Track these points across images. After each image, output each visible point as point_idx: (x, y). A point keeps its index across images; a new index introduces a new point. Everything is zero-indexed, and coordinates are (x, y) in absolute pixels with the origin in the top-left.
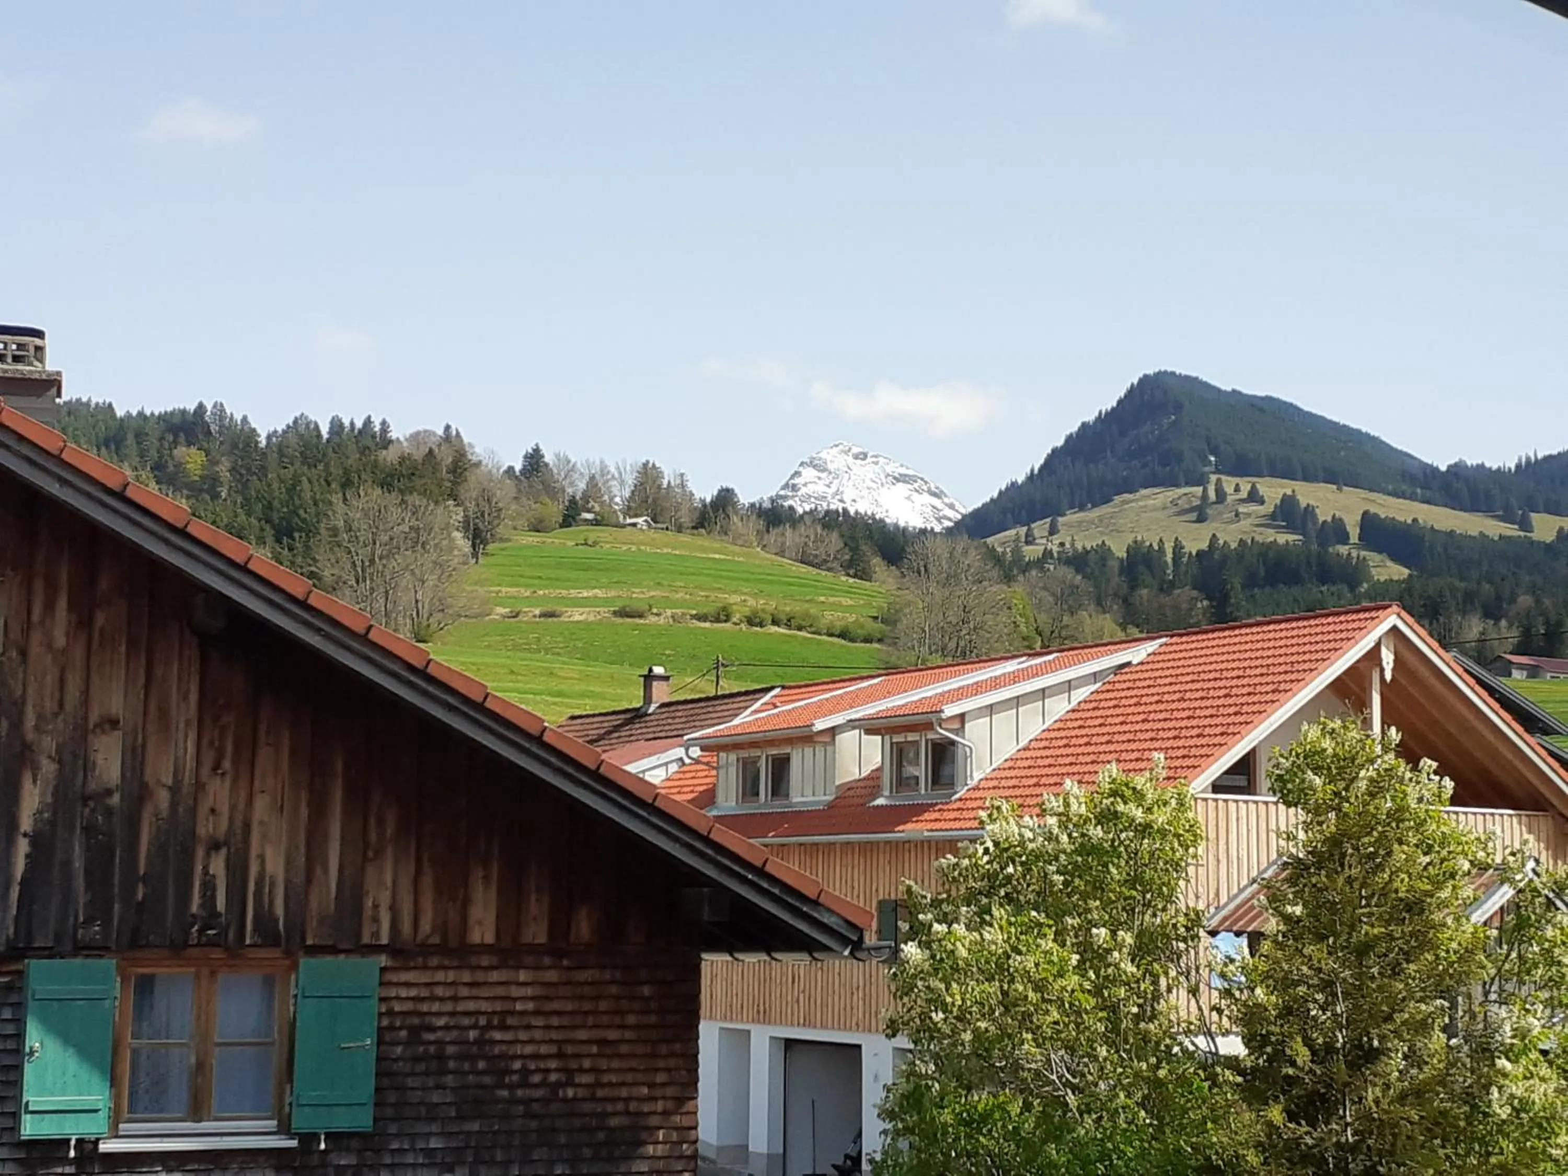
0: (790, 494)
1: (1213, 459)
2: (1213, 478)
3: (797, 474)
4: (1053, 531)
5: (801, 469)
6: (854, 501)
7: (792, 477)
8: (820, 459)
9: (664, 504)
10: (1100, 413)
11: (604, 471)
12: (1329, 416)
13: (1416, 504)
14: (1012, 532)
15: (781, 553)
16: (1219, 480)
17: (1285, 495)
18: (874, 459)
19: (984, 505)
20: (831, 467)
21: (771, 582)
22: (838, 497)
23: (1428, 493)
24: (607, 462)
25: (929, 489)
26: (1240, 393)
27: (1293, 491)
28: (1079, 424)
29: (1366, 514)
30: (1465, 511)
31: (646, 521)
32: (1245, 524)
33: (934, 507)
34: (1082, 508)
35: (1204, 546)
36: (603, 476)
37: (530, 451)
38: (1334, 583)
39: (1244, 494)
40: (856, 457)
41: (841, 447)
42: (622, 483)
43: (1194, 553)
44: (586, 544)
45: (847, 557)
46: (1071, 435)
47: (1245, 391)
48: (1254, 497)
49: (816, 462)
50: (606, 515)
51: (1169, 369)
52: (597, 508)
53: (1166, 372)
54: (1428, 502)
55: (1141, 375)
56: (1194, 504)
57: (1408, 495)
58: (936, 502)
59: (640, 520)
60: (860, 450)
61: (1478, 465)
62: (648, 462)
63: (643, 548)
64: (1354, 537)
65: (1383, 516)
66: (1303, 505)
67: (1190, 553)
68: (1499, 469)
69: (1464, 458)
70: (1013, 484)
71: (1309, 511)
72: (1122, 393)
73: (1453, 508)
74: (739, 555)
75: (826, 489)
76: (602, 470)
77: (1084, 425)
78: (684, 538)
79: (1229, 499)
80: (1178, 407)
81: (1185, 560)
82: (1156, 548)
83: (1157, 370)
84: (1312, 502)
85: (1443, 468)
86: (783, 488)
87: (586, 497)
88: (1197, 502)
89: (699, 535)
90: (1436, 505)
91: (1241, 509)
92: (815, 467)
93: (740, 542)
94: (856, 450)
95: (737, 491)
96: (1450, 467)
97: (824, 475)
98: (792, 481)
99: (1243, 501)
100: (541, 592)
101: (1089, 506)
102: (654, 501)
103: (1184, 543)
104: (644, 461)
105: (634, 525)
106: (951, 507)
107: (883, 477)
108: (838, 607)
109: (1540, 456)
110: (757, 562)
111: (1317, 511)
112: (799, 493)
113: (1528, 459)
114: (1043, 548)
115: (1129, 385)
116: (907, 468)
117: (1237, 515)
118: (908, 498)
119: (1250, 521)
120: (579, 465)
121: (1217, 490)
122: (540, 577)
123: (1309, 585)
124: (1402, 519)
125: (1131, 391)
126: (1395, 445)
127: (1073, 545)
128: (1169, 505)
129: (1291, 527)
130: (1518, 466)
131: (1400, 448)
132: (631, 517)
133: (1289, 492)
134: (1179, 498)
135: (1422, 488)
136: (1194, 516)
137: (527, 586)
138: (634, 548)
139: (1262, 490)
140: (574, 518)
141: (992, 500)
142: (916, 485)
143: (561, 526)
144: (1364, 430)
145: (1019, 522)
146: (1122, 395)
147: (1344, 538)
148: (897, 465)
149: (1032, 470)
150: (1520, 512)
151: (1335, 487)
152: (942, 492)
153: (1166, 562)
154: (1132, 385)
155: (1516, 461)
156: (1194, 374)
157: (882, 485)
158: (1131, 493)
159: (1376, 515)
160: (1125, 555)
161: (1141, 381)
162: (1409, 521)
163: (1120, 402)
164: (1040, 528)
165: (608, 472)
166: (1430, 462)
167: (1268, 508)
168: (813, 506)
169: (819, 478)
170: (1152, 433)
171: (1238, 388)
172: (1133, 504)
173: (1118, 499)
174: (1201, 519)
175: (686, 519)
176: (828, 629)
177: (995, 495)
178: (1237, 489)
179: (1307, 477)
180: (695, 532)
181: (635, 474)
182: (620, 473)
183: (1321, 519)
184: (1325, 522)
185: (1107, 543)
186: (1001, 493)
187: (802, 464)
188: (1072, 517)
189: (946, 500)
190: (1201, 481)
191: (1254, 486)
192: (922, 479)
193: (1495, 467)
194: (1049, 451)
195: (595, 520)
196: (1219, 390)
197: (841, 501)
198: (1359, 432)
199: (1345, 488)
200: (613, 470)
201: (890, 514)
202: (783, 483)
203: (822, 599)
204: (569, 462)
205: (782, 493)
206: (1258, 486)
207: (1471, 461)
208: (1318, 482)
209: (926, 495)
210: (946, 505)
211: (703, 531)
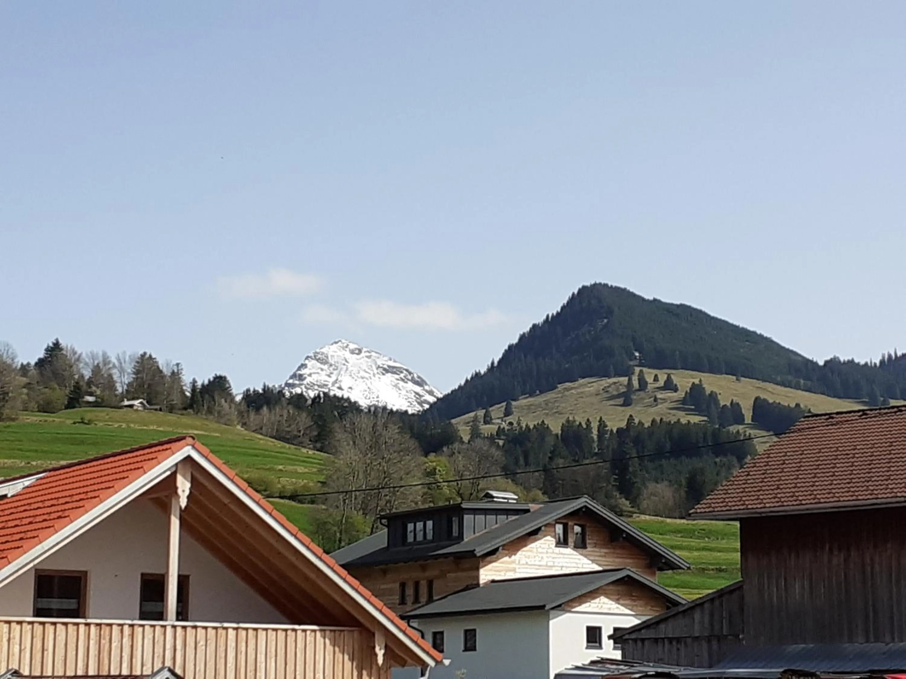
0: (297, 382)
1: (637, 354)
2: (637, 370)
3: (303, 366)
4: (508, 413)
5: (307, 362)
6: (350, 388)
7: (299, 369)
8: (323, 353)
9: (157, 389)
10: (548, 316)
11: (106, 361)
12: (731, 321)
13: (800, 392)
14: (472, 414)
15: (259, 430)
16: (641, 371)
17: (693, 383)
18: (368, 354)
19: (452, 392)
20: (331, 361)
21: (239, 454)
22: (337, 385)
23: (809, 383)
24: (109, 354)
25: (413, 378)
26: (659, 301)
27: (700, 381)
28: (531, 326)
29: (757, 399)
30: (839, 398)
31: (141, 403)
32: (662, 407)
33: (417, 393)
34: (531, 396)
35: (623, 425)
36: (105, 365)
37: (51, 345)
38: (725, 455)
39: (661, 383)
40: (352, 352)
41: (340, 344)
42: (122, 371)
43: (615, 431)
44: (83, 422)
45: (315, 433)
46: (524, 334)
47: (664, 300)
48: (669, 386)
49: (319, 356)
50: (105, 398)
51: (603, 282)
52: (98, 392)
53: (600, 284)
54: (809, 390)
55: (580, 286)
56: (622, 391)
57: (793, 385)
58: (418, 389)
59: (136, 402)
60: (356, 346)
61: (849, 361)
62: (145, 353)
63: (132, 425)
64: (748, 419)
65: (771, 401)
66: (708, 392)
67: (612, 431)
68: (866, 364)
69: (837, 355)
70: (477, 375)
71: (713, 396)
72: (565, 301)
73: (828, 396)
74: (215, 431)
75: (327, 378)
76: (104, 361)
77: (534, 326)
78: (172, 417)
79: (650, 387)
80: (610, 312)
81: (607, 436)
82: (585, 426)
83: (593, 282)
84: (715, 390)
85: (821, 363)
86: (291, 378)
87: (90, 383)
88: (623, 390)
89: (189, 414)
90: (815, 393)
91: (660, 395)
92: (318, 360)
93: (223, 420)
94: (352, 346)
95: (229, 378)
96: (826, 362)
97: (325, 367)
98: (299, 372)
99: (659, 388)
100: (34, 463)
101: (538, 392)
102: (149, 385)
103: (608, 423)
104: (141, 352)
105: (131, 406)
106: (431, 393)
107: (374, 368)
108: (295, 474)
109: (899, 354)
110: (230, 437)
111: (719, 397)
112: (305, 382)
113: (890, 356)
114: (496, 427)
115: (570, 295)
116: (395, 361)
117: (656, 400)
118: (396, 386)
119: (666, 405)
120: (84, 355)
121: (639, 380)
122: (36, 451)
123: (705, 457)
124: (786, 404)
125: (573, 298)
126: (783, 344)
127: (519, 424)
128: (601, 392)
129: (698, 411)
130: (882, 362)
131: (787, 346)
132: (128, 400)
133: (697, 381)
134: (609, 387)
135: (804, 380)
136: (621, 401)
137: (21, 458)
138: (124, 426)
139: (675, 380)
140: (78, 402)
141: (460, 387)
142: (402, 375)
143: (67, 408)
144: (759, 332)
145: (480, 405)
146: (565, 302)
147: (739, 419)
148: (386, 358)
149: (493, 363)
150: (882, 399)
151: (734, 378)
152: (423, 381)
153: (592, 437)
154: (573, 294)
155: (880, 358)
156: (622, 286)
157: (374, 375)
158: (572, 382)
159: (765, 400)
160: (560, 432)
161: (580, 291)
162: (793, 405)
163: (563, 308)
164: (497, 411)
165: (109, 362)
166: (811, 358)
167: (680, 394)
168: (317, 392)
169: (322, 370)
170: (589, 332)
171: (658, 298)
172: (573, 391)
173: (560, 387)
174: (627, 403)
175: (176, 400)
176: (280, 493)
177: (463, 383)
178: (656, 379)
179: (713, 370)
180: (184, 412)
181: (133, 364)
182: (121, 363)
183: (722, 403)
184: (725, 406)
185: (546, 422)
186: (467, 381)
187: (307, 358)
188: (523, 402)
189: (427, 388)
190: (628, 373)
191: (669, 379)
192: (407, 370)
193: (862, 362)
194: (506, 347)
195: (96, 402)
196: (643, 299)
197: (340, 388)
198: (754, 333)
199: (742, 379)
200: (114, 360)
201: (380, 399)
202: (292, 373)
203: (281, 467)
204: (75, 353)
205: (291, 381)
206: (672, 377)
207: (843, 358)
208: (722, 374)
209: (410, 383)
210: (427, 391)
211: (190, 411)
